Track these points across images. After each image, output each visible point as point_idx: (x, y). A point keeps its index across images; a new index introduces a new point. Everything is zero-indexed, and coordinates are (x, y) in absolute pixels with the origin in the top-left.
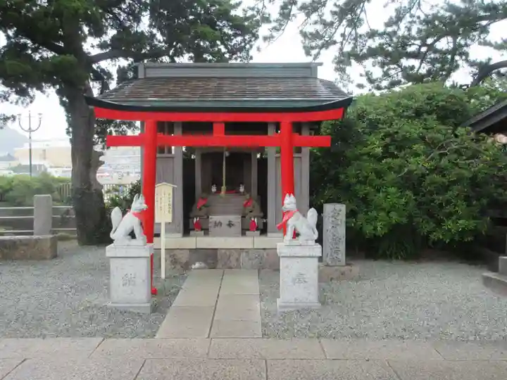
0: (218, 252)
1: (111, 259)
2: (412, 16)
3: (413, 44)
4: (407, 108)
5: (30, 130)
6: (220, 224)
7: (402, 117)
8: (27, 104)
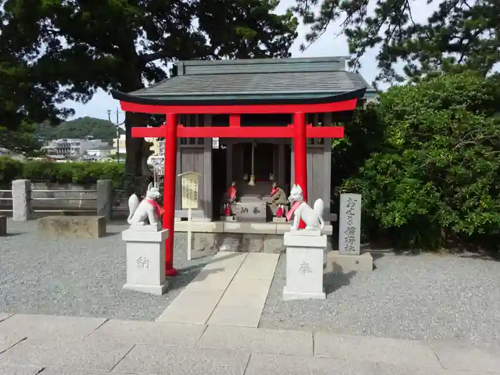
0: (244, 236)
1: (128, 244)
2: (456, 10)
3: (455, 37)
4: (435, 98)
6: (247, 210)
7: (429, 108)
8: (87, 101)
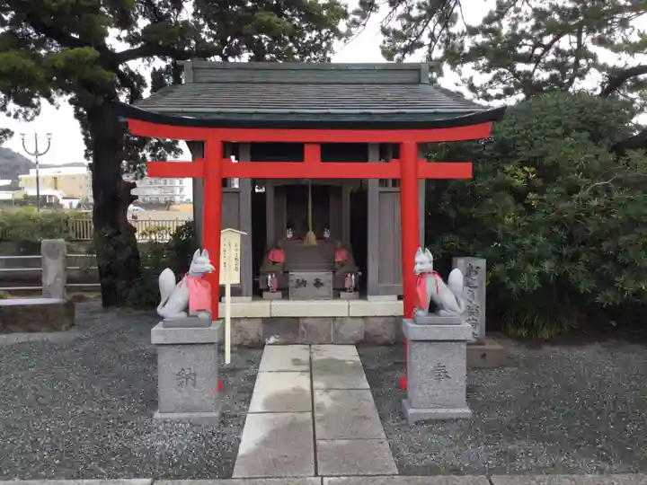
0: (301, 320)
1: (159, 348)
2: (517, 11)
3: (524, 44)
5: (37, 154)
6: (304, 283)
8: (32, 118)
